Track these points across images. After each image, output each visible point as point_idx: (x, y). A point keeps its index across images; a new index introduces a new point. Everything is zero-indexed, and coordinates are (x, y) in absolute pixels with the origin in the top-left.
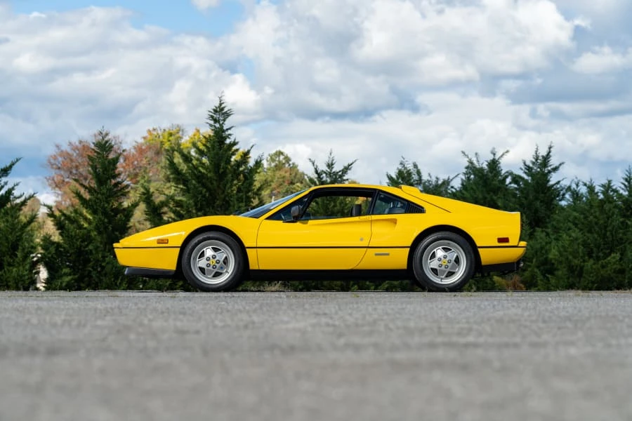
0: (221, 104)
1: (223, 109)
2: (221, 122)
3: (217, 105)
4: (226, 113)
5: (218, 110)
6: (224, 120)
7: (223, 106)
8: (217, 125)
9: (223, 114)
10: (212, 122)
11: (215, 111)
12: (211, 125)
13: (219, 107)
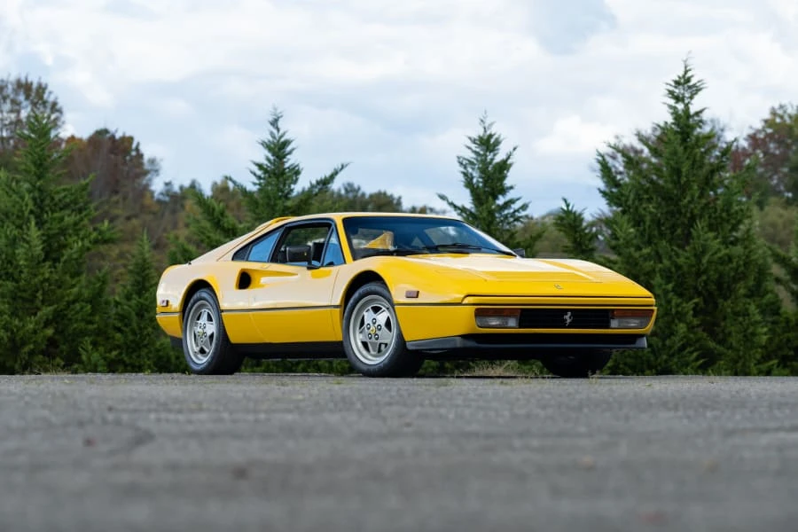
0: (686, 72)
1: (688, 80)
2: (686, 101)
3: (681, 73)
4: (694, 85)
5: (682, 81)
6: (691, 98)
7: (689, 74)
8: (680, 106)
9: (690, 87)
10: (672, 102)
11: (677, 83)
12: (670, 107)
13: (684, 76)
